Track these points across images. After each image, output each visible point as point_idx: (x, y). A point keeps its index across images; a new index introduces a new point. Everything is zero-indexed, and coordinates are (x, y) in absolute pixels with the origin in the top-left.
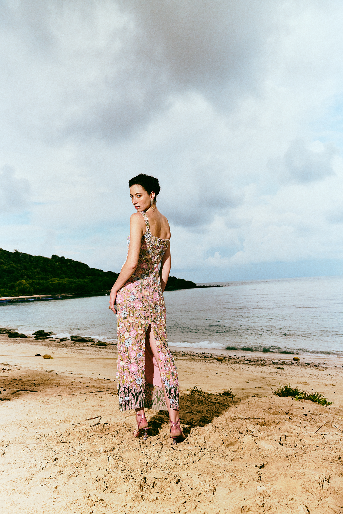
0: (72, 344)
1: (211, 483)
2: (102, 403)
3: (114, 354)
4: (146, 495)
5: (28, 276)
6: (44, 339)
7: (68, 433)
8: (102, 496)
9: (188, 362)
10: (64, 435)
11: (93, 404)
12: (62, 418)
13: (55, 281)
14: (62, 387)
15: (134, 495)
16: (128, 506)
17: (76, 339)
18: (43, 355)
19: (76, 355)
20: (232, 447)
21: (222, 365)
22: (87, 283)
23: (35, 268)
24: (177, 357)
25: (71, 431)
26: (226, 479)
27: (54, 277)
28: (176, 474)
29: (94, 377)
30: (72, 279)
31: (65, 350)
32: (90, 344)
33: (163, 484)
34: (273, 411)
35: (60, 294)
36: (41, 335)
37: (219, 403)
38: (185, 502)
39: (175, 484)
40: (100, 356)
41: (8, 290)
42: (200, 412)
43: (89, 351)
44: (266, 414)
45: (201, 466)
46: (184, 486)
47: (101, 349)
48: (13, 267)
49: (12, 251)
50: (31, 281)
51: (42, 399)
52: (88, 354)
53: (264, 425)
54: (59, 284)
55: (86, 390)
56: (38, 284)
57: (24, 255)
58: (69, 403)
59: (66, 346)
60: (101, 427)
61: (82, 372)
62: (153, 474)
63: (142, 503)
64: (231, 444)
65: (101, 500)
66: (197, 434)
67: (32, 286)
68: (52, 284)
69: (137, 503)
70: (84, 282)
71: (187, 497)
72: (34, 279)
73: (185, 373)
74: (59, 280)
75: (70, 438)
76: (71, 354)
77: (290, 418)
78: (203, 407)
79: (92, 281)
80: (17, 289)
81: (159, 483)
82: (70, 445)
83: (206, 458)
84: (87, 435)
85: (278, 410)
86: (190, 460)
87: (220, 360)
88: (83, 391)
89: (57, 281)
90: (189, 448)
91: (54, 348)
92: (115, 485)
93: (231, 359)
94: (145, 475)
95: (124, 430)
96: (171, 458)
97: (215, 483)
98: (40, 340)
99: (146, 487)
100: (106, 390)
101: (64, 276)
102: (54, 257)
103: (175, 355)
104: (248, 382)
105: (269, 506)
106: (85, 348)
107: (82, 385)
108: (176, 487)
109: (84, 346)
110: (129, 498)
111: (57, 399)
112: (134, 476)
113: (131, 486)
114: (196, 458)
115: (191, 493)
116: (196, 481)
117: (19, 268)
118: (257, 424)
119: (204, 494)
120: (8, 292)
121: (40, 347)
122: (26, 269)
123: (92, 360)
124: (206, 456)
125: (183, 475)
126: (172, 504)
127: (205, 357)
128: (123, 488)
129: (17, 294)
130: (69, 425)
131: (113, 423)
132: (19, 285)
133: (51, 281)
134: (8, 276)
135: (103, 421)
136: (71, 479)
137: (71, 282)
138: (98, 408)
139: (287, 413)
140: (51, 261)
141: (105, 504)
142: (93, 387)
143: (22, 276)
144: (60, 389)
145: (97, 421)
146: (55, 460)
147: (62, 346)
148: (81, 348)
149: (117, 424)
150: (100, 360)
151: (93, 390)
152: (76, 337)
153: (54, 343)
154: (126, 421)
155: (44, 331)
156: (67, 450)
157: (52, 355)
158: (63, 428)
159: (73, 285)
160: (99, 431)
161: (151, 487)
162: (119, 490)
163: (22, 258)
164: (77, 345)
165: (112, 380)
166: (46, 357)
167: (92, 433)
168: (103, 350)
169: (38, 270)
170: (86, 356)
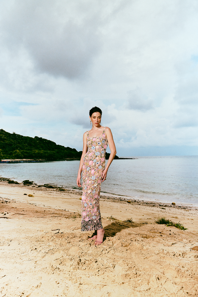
0: (45, 189)
1: (113, 263)
2: (61, 223)
3: (69, 196)
4: (80, 267)
5: (20, 148)
6: (29, 185)
7: (42, 236)
8: (58, 266)
9: (111, 202)
10: (40, 237)
11: (56, 222)
12: (39, 229)
13: (36, 152)
14: (39, 213)
15: (75, 267)
16: (71, 271)
17: (47, 186)
18: (28, 194)
19: (47, 195)
20: (127, 247)
21: (130, 205)
22: (55, 154)
23: (24, 143)
24: (104, 200)
25: (44, 236)
26: (121, 262)
27: (36, 149)
28: (96, 258)
29: (57, 208)
30: (46, 151)
31: (41, 192)
32: (55, 189)
33: (89, 263)
34: (153, 231)
35: (39, 159)
36: (27, 183)
37: (124, 226)
38: (99, 271)
39: (95, 263)
40: (60, 197)
41: (8, 156)
42: (112, 229)
43: (55, 193)
44: (149, 233)
45: (109, 255)
46: (99, 264)
47: (61, 193)
48: (12, 142)
49: (12, 133)
50: (22, 151)
51: (29, 219)
52: (54, 195)
53: (146, 238)
54: (38, 153)
55: (52, 215)
56: (26, 153)
57: (19, 136)
58: (43, 221)
59: (41, 190)
60: (59, 234)
61: (50, 206)
62: (85, 258)
63: (78, 270)
64: (126, 246)
65: (58, 268)
66: (109, 240)
67: (22, 154)
68: (34, 153)
69: (75, 270)
70: (53, 153)
71: (100, 269)
72: (24, 150)
73: (108, 209)
74: (38, 151)
75: (43, 239)
76: (44, 195)
77: (161, 235)
78: (115, 227)
79: (57, 153)
80: (14, 155)
81: (87, 262)
82: (43, 242)
83: (112, 252)
84: (52, 238)
85: (156, 231)
86: (104, 252)
87: (129, 202)
88: (50, 215)
89: (37, 152)
90: (104, 247)
91: (35, 191)
92: (65, 262)
93: (136, 202)
94: (80, 258)
95: (71, 237)
96: (94, 251)
97: (115, 263)
98: (26, 186)
99: (81, 264)
100: (63, 215)
101: (41, 149)
102: (36, 137)
103: (103, 198)
104: (143, 216)
105: (139, 274)
106: (52, 192)
107: (50, 212)
108: (95, 264)
109: (52, 190)
110: (72, 268)
111: (36, 219)
112: (75, 258)
113: (73, 262)
114: (107, 252)
115: (102, 267)
116: (105, 262)
117: (16, 143)
118: (142, 237)
119: (109, 268)
120: (9, 157)
121: (27, 190)
122: (20, 144)
123: (56, 199)
124: (112, 251)
125: (99, 259)
126: (93, 271)
127: (121, 200)
128: (69, 263)
129: (14, 158)
130: (42, 233)
131: (66, 233)
132: (15, 153)
133: (34, 151)
134: (9, 147)
135: (60, 232)
136: (43, 258)
137: (45, 153)
138: (58, 225)
139: (160, 233)
140: (34, 140)
141: (60, 270)
142: (56, 214)
143: (17, 148)
144: (38, 214)
145: (57, 231)
146: (36, 249)
147: (39, 190)
148: (50, 191)
149: (68, 233)
150: (61, 199)
151: (56, 215)
152: (47, 185)
153: (35, 188)
154: (73, 232)
155: (29, 181)
156: (42, 245)
157: (33, 195)
158: (40, 234)
159: (47, 155)
160: (58, 236)
161: (83, 264)
162: (67, 264)
163: (17, 137)
164: (48, 189)
165: (67, 210)
166: (30, 196)
167: (55, 237)
168: (62, 193)
169: (26, 144)
170: (52, 196)
